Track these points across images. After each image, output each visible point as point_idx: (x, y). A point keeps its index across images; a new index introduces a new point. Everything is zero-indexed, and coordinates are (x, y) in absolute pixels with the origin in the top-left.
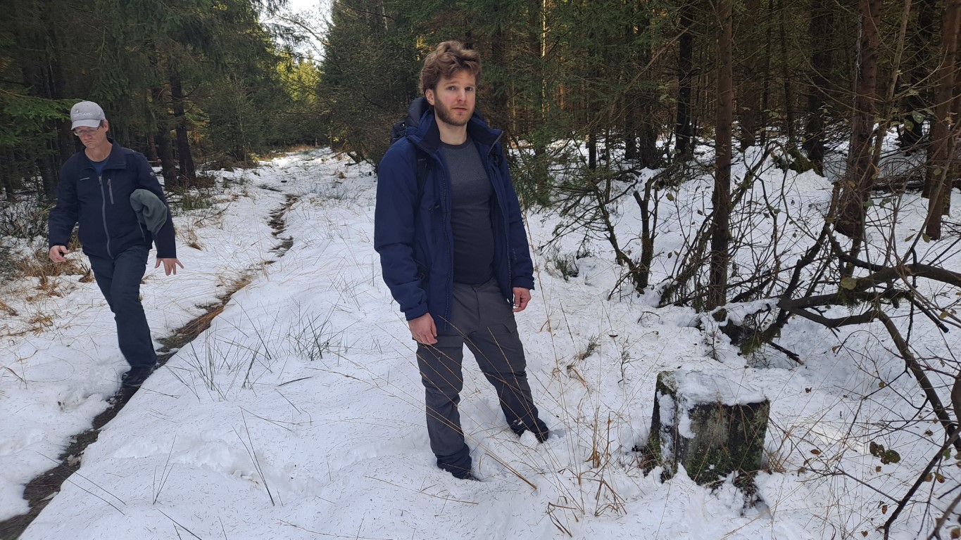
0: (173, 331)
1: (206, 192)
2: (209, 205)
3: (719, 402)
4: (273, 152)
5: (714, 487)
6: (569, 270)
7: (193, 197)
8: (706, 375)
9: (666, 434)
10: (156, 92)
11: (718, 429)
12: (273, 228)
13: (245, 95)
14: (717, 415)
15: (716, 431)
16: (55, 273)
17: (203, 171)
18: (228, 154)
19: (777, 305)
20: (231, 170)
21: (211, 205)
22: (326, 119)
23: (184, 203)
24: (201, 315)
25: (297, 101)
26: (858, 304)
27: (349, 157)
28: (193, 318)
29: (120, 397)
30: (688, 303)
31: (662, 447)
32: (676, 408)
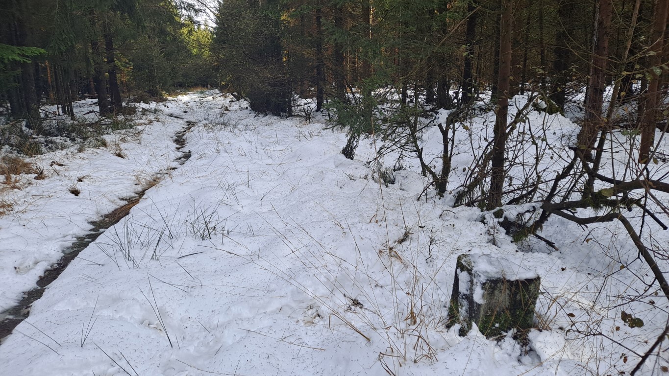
0: (102, 216)
1: (129, 118)
2: (131, 127)
3: (504, 278)
4: (178, 91)
5: (499, 340)
6: (388, 178)
7: (119, 121)
8: (494, 257)
9: (463, 300)
10: (94, 45)
11: (503, 298)
12: (177, 144)
13: (158, 50)
14: (502, 287)
15: (501, 299)
16: (17, 172)
17: (128, 103)
18: (146, 92)
19: (541, 207)
20: (148, 103)
21: (133, 126)
22: (217, 69)
23: (113, 125)
24: (123, 205)
25: (195, 55)
26: (601, 208)
27: (232, 96)
28: (117, 207)
29: (61, 264)
30: (475, 204)
31: (460, 309)
32: (471, 281)
